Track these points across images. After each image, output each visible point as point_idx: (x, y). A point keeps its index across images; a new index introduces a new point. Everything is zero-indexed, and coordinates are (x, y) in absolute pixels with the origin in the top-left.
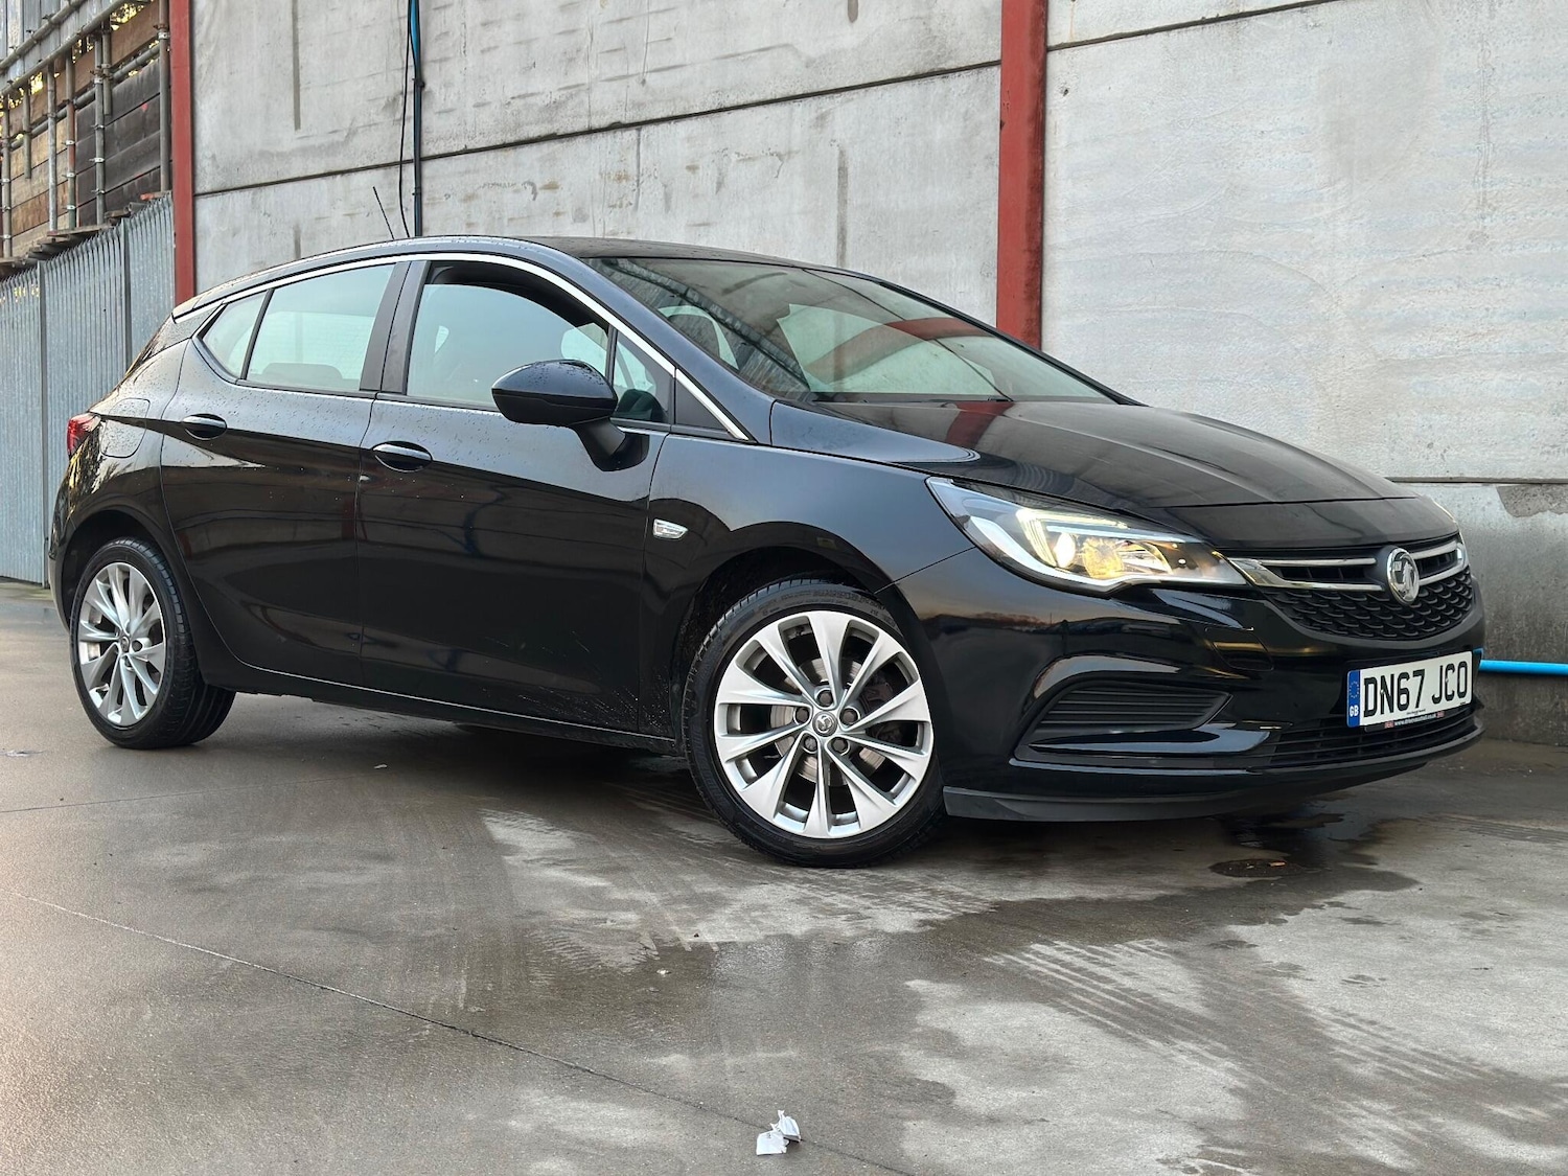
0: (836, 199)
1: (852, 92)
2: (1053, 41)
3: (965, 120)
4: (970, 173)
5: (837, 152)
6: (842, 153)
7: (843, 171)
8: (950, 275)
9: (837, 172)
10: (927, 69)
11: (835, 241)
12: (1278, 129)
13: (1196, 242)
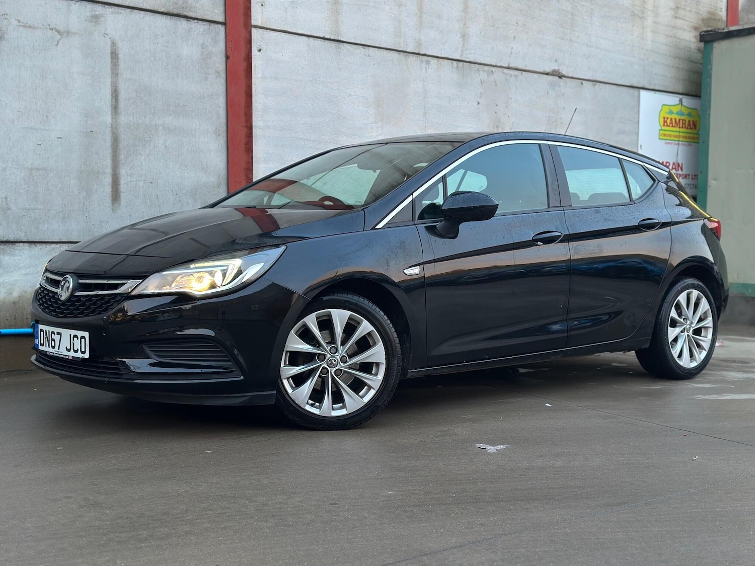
0: (109, 71)
1: (121, 8)
2: (253, 22)
3: (202, 48)
4: (207, 78)
5: (109, 43)
6: (113, 44)
7: (114, 55)
8: (195, 132)
9: (109, 55)
10: (175, 12)
11: (109, 97)
12: (356, 95)
13: (324, 137)
